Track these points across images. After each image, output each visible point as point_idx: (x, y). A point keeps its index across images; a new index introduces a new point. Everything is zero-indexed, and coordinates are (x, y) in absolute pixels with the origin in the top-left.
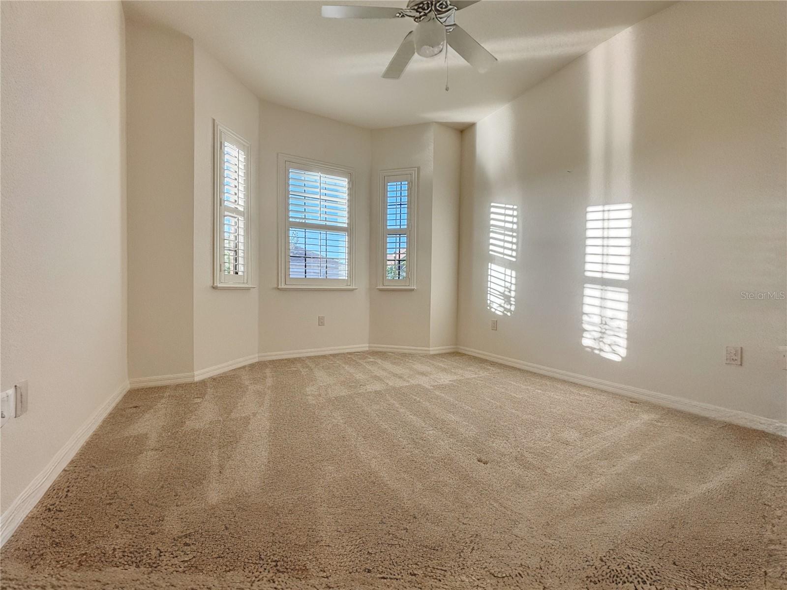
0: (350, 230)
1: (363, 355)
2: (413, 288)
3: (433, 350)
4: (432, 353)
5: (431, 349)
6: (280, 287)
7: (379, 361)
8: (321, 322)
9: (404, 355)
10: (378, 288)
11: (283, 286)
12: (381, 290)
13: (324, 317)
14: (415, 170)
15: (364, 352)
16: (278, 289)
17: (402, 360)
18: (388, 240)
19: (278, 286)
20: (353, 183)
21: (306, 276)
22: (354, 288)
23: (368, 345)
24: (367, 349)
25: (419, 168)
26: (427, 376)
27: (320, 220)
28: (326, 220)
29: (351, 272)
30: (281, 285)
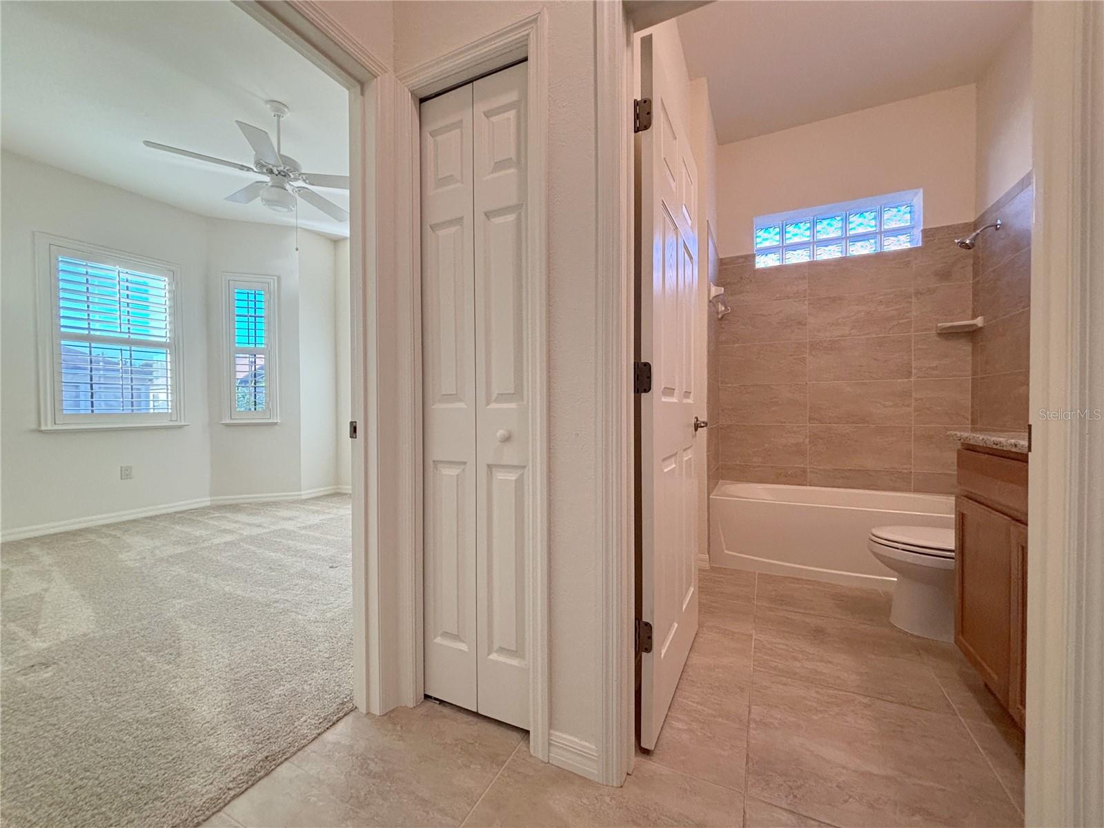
0: (174, 347)
1: (203, 511)
2: (275, 421)
3: (305, 494)
4: (303, 497)
5: (303, 492)
6: (43, 428)
7: (229, 515)
8: (126, 474)
9: (267, 504)
10: (224, 422)
11: (49, 427)
12: (227, 425)
13: (130, 467)
14: (274, 279)
15: (204, 508)
16: (41, 431)
17: (263, 509)
18: (238, 361)
19: (39, 424)
20: (177, 283)
21: (93, 411)
22: (183, 423)
23: (209, 499)
24: (208, 504)
25: (279, 278)
26: (294, 520)
27: (121, 332)
28: (129, 332)
29: (178, 403)
30: (46, 425)
